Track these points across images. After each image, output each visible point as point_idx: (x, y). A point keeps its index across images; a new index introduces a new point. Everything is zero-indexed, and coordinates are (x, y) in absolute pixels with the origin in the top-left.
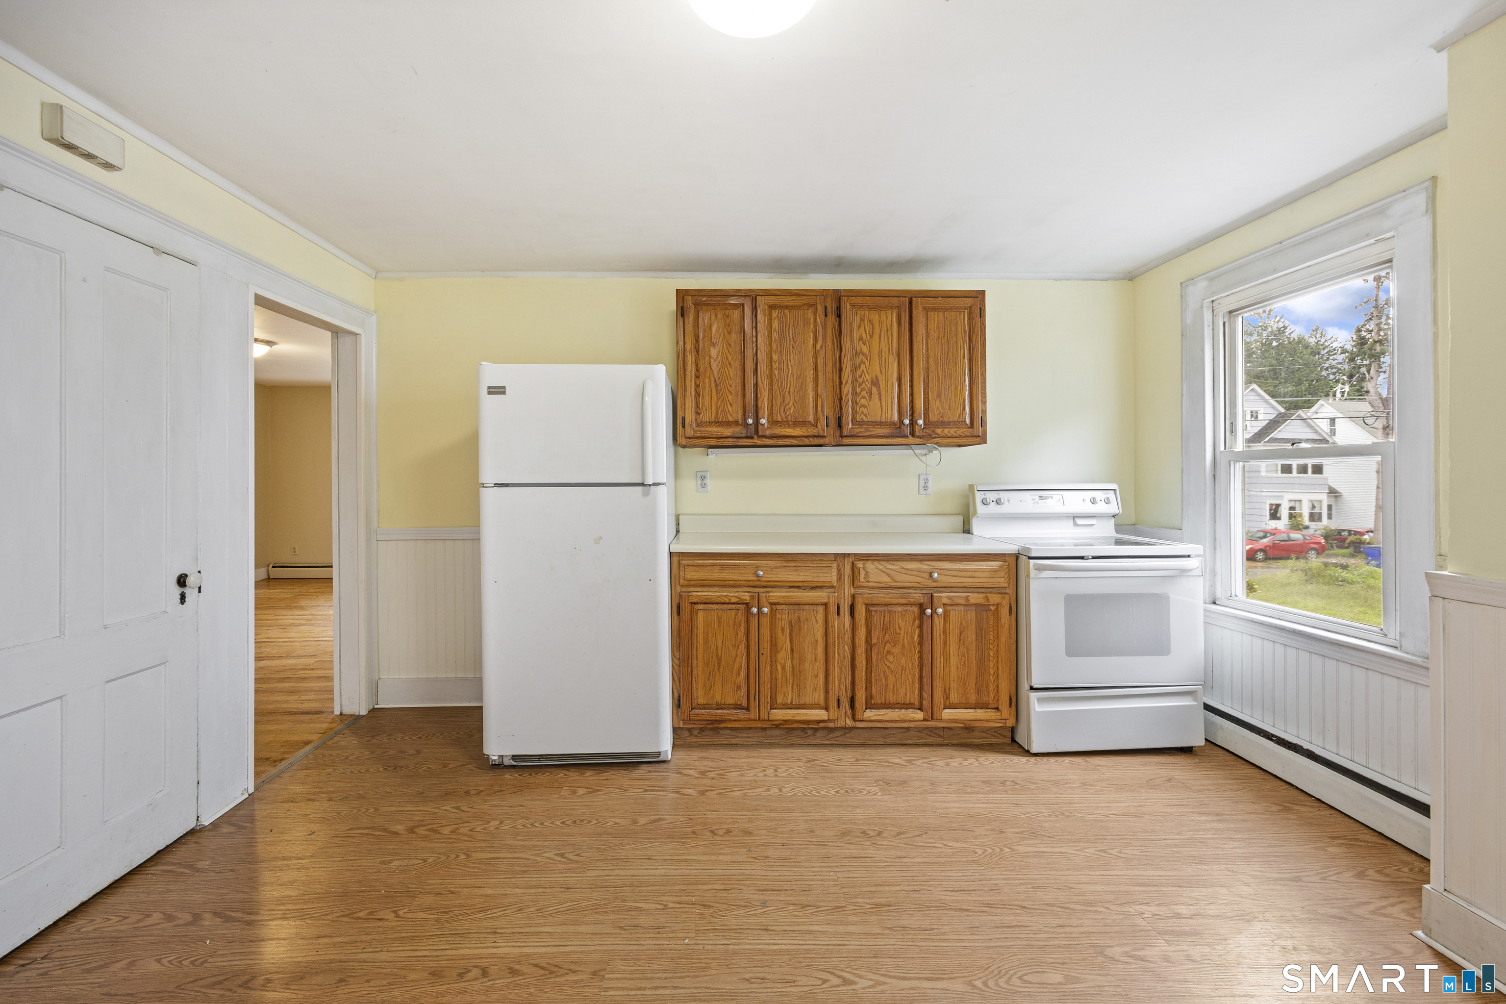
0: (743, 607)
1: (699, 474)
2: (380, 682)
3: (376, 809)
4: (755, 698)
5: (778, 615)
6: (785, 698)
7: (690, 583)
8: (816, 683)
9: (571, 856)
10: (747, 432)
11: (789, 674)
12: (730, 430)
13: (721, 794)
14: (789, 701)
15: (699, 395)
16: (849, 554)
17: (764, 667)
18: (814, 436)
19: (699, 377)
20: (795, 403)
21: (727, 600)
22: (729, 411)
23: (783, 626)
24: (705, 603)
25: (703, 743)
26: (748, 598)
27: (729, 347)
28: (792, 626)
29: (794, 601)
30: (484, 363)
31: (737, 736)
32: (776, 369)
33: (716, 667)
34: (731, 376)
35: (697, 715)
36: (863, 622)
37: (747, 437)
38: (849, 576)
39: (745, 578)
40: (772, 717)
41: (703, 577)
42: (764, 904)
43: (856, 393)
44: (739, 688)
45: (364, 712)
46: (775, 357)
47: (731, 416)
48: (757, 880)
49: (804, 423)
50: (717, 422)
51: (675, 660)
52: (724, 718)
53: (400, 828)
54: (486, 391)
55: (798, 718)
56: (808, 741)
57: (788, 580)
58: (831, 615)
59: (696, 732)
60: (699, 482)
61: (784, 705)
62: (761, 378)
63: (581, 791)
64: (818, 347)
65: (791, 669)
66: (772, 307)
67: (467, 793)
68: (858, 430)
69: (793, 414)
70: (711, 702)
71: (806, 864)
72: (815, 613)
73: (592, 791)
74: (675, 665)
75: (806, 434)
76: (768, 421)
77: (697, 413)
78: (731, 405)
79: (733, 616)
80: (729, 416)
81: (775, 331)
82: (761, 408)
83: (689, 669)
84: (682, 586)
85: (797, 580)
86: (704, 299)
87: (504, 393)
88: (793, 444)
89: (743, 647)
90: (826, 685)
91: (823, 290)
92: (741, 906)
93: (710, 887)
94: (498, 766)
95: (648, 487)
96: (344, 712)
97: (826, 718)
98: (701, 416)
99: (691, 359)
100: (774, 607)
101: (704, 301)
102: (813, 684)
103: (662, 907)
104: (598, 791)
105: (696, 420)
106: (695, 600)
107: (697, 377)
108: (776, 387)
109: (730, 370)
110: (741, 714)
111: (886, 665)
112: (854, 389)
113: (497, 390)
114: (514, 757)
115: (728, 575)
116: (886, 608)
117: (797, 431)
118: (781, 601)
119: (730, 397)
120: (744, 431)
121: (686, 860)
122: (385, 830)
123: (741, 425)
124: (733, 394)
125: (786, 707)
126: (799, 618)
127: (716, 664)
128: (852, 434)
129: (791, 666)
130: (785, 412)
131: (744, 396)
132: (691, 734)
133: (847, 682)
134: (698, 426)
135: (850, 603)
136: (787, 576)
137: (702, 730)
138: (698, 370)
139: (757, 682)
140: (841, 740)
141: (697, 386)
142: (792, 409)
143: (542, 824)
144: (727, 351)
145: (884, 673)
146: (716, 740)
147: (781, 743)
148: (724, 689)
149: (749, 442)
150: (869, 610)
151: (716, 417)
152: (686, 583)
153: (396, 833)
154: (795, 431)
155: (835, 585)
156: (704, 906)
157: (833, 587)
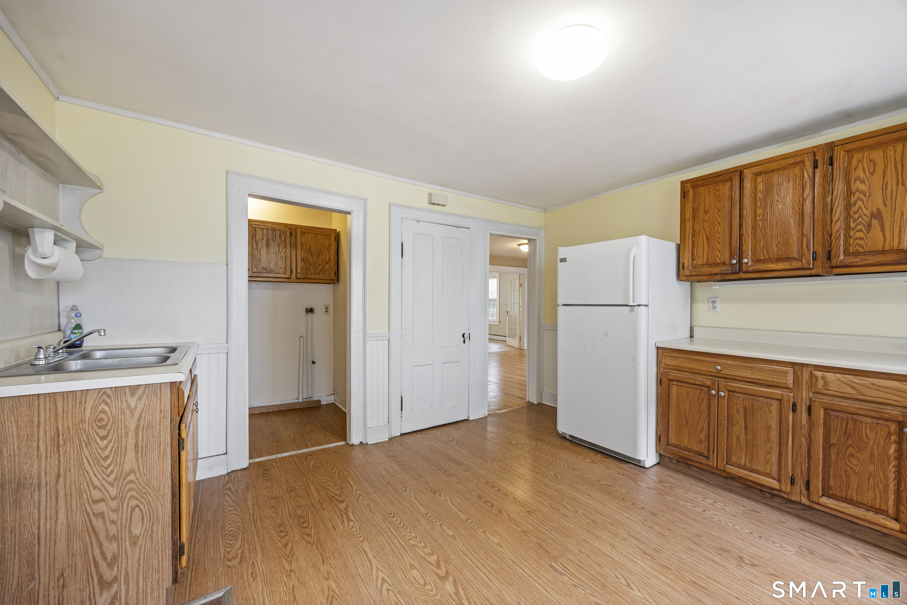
0: (705, 389)
1: (711, 300)
2: (543, 392)
3: (513, 434)
4: (713, 452)
5: (734, 400)
6: (739, 460)
7: (668, 367)
8: (768, 458)
9: (559, 478)
10: (732, 270)
11: (743, 444)
12: (717, 269)
13: (660, 494)
14: (742, 463)
15: (694, 247)
16: (807, 364)
17: (721, 433)
18: (798, 269)
19: (695, 236)
20: (778, 245)
21: (693, 382)
22: (717, 256)
23: (738, 408)
24: (678, 381)
25: (679, 470)
26: (710, 383)
27: (718, 212)
28: (746, 410)
29: (748, 392)
30: (559, 248)
31: (704, 475)
32: (760, 220)
33: (685, 424)
34: (720, 231)
35: (670, 449)
36: (821, 422)
37: (732, 273)
38: (807, 383)
39: (707, 369)
40: (727, 470)
41: (677, 365)
42: (624, 539)
43: (850, 228)
44: (701, 441)
45: (535, 403)
46: (759, 212)
47: (719, 259)
48: (633, 531)
49: (788, 259)
50: (708, 265)
51: (659, 412)
52: (689, 457)
53: (514, 442)
54: (559, 261)
55: (750, 478)
56: (765, 501)
57: (744, 376)
58: (785, 410)
59: (674, 461)
60: (711, 305)
61: (738, 465)
62: (746, 229)
63: (588, 460)
64: (805, 196)
65: (745, 441)
66: (757, 174)
67: (544, 442)
68: (851, 260)
69: (775, 252)
70: (680, 445)
71: (672, 544)
72: (769, 406)
73: (593, 462)
74: (658, 415)
75: (789, 267)
76: (752, 260)
77: (693, 259)
78: (719, 251)
79: (698, 394)
80: (717, 259)
81: (760, 191)
82: (745, 251)
83: (667, 420)
84: (664, 368)
85: (752, 377)
86: (700, 183)
87: (566, 261)
88: (777, 276)
89: (705, 415)
90: (779, 463)
91: (814, 147)
92: (611, 533)
93: (605, 518)
94: (563, 437)
95: (633, 307)
96: (530, 401)
97: (778, 488)
98: (696, 261)
99: (690, 224)
100: (731, 393)
101: (700, 184)
102: (766, 458)
103: (575, 511)
104: (596, 463)
105: (692, 264)
106: (671, 378)
107: (693, 236)
108: (759, 234)
109: (719, 227)
110: (702, 460)
111: (848, 465)
112: (847, 225)
113: (563, 260)
114: (570, 436)
115: (694, 365)
116: (850, 416)
117: (781, 266)
118: (738, 390)
119: (718, 246)
120: (730, 269)
121: (606, 505)
122: (510, 441)
123: (728, 265)
124: (721, 244)
125: (739, 466)
126: (753, 406)
127: (685, 421)
128: (842, 264)
129: (744, 438)
130: (767, 252)
131: (731, 244)
132: (671, 462)
133: (803, 468)
134: (694, 268)
135: (808, 404)
136: (743, 373)
137: (678, 461)
138: (694, 231)
139: (716, 442)
140: (801, 513)
141: (693, 242)
142: (775, 249)
143: (560, 463)
144: (716, 215)
145: (845, 471)
146: (688, 471)
147: (740, 493)
148: (690, 439)
149: (735, 276)
150: (829, 414)
151: (707, 261)
152: (666, 367)
153: (512, 443)
154: (777, 266)
155: (791, 386)
156: (594, 522)
157: (789, 388)
